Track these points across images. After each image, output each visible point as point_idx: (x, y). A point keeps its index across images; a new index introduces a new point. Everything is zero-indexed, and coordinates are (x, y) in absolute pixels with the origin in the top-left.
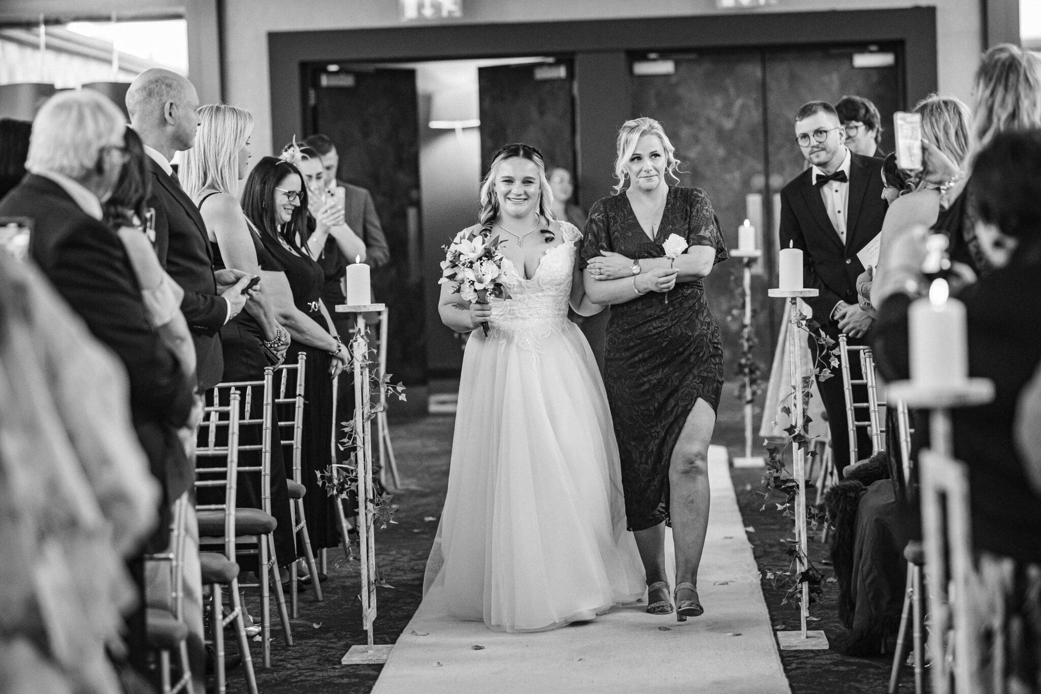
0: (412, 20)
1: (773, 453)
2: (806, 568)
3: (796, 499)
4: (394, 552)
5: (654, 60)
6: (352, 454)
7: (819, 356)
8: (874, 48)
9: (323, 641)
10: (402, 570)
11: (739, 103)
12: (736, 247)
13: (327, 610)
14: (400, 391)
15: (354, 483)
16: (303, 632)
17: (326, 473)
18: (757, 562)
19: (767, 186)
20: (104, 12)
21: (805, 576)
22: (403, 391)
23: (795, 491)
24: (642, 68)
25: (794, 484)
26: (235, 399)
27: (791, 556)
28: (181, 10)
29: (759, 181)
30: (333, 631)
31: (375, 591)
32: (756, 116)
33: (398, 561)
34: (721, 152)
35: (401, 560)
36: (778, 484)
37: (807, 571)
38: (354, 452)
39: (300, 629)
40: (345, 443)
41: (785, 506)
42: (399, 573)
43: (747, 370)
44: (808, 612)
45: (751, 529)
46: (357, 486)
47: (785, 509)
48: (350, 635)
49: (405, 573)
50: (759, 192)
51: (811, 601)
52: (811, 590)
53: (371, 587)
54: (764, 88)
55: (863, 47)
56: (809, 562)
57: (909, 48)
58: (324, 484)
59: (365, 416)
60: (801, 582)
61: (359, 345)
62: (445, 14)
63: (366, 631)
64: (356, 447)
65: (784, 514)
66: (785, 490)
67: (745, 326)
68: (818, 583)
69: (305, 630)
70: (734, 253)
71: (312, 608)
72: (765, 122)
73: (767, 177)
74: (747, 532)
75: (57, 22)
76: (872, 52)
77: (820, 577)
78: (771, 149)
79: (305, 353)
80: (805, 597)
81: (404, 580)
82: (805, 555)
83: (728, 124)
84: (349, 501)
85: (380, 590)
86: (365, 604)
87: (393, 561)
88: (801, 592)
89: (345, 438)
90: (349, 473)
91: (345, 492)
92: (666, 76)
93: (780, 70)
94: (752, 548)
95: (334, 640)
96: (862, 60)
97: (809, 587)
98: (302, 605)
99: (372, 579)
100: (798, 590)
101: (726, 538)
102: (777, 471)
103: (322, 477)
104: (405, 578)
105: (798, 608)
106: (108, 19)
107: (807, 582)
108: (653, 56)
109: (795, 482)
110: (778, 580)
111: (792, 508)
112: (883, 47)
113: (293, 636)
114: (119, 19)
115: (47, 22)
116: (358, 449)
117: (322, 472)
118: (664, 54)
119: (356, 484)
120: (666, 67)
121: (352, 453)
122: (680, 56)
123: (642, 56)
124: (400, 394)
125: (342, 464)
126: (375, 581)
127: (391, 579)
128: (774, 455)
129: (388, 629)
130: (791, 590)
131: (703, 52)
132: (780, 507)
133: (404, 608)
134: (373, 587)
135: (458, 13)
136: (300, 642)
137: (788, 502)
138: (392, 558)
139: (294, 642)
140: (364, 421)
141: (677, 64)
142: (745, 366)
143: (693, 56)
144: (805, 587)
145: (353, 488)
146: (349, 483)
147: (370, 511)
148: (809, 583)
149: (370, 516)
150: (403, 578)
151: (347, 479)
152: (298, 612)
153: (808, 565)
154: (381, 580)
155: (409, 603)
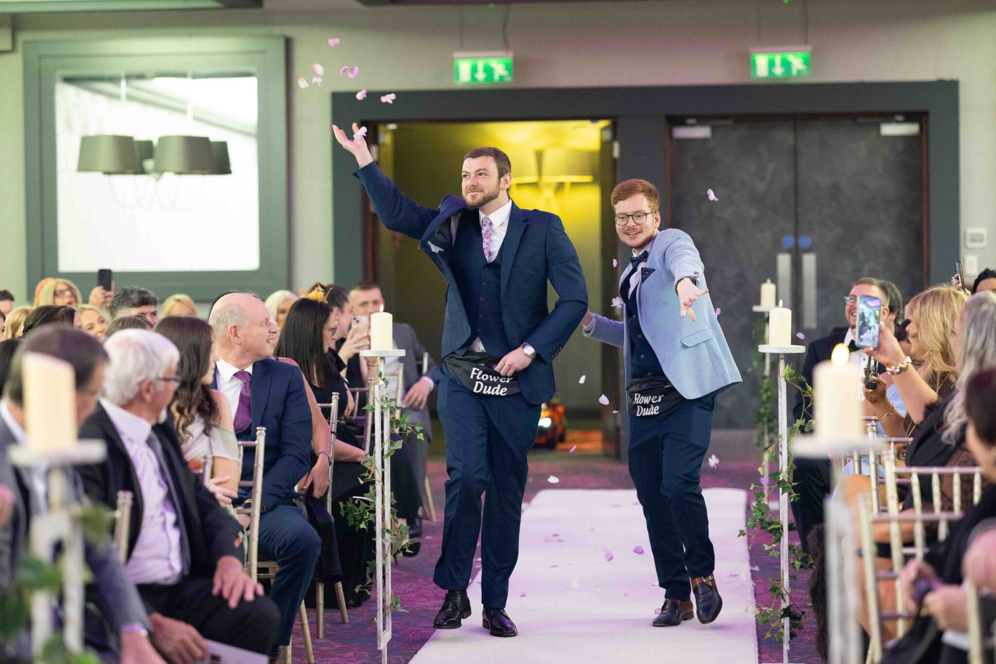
0: (465, 83)
1: (759, 497)
2: (788, 605)
3: (781, 540)
4: (421, 580)
5: (692, 125)
6: (371, 488)
7: (805, 408)
8: (900, 118)
9: (343, 660)
10: (426, 597)
11: (771, 167)
12: (758, 303)
13: (351, 632)
14: (419, 431)
15: (372, 514)
16: (327, 651)
17: (348, 504)
18: (756, 599)
19: (797, 246)
20: (181, 69)
21: (787, 612)
22: (421, 431)
23: (780, 533)
24: (682, 133)
25: (779, 526)
26: (261, 434)
27: (775, 593)
28: (252, 69)
29: (788, 241)
30: (354, 650)
31: (390, 614)
32: (787, 179)
33: (423, 588)
34: (753, 213)
35: (426, 587)
36: (764, 526)
37: (789, 608)
38: (373, 485)
39: (323, 648)
40: (365, 477)
41: (771, 547)
42: (423, 599)
43: (765, 419)
44: (788, 646)
45: (756, 568)
46: (375, 517)
47: (771, 550)
48: (369, 654)
49: (429, 600)
50: (788, 251)
51: (792, 635)
52: (793, 626)
53: (387, 611)
54: (795, 153)
55: (889, 117)
56: (791, 599)
57: (932, 120)
58: (346, 514)
59: (385, 453)
60: (783, 616)
61: (380, 388)
62: (496, 78)
63: (380, 652)
64: (375, 481)
65: (771, 554)
66: (771, 531)
67: (764, 377)
68: (799, 619)
69: (328, 649)
70: (756, 309)
71: (338, 629)
72: (796, 187)
73: (797, 237)
74: (752, 571)
75: (141, 77)
76: (898, 122)
77: (801, 613)
78: (800, 211)
79: (338, 394)
80: (786, 632)
81: (426, 606)
82: (787, 593)
83: (761, 187)
84: (367, 531)
85: (395, 614)
86: (380, 626)
87: (419, 588)
88: (783, 627)
89: (365, 472)
90: (369, 505)
91: (364, 522)
92: (703, 141)
93: (811, 137)
94: (754, 586)
95: (353, 659)
96: (889, 130)
97: (790, 622)
98: (329, 626)
99: (389, 602)
100: (781, 625)
101: (731, 575)
102: (762, 514)
103: (345, 508)
104: (428, 604)
105: (781, 642)
106: (184, 75)
107: (788, 618)
108: (691, 121)
109: (780, 524)
110: (763, 616)
111: (778, 549)
112: (910, 117)
113: (315, 654)
114: (195, 76)
115: (128, 77)
116: (377, 482)
117: (345, 503)
118: (702, 120)
119: (374, 515)
120: (702, 132)
121: (370, 486)
122: (717, 122)
123: (680, 121)
124: (418, 433)
125: (363, 496)
126: (391, 606)
127: (415, 605)
128: (760, 498)
129: (404, 650)
130: (774, 625)
131: (738, 119)
132: (767, 548)
133: (422, 631)
134: (389, 611)
135: (509, 79)
136: (321, 660)
137: (774, 543)
138: (419, 586)
139: (315, 660)
140: (384, 457)
141: (714, 130)
142: (764, 415)
143: (729, 122)
144: (786, 621)
145: (371, 519)
146: (368, 514)
147: (387, 541)
148: (790, 619)
149: (387, 545)
150: (425, 604)
151: (366, 511)
152: (324, 632)
153: (790, 602)
154: (397, 604)
155: (427, 627)
